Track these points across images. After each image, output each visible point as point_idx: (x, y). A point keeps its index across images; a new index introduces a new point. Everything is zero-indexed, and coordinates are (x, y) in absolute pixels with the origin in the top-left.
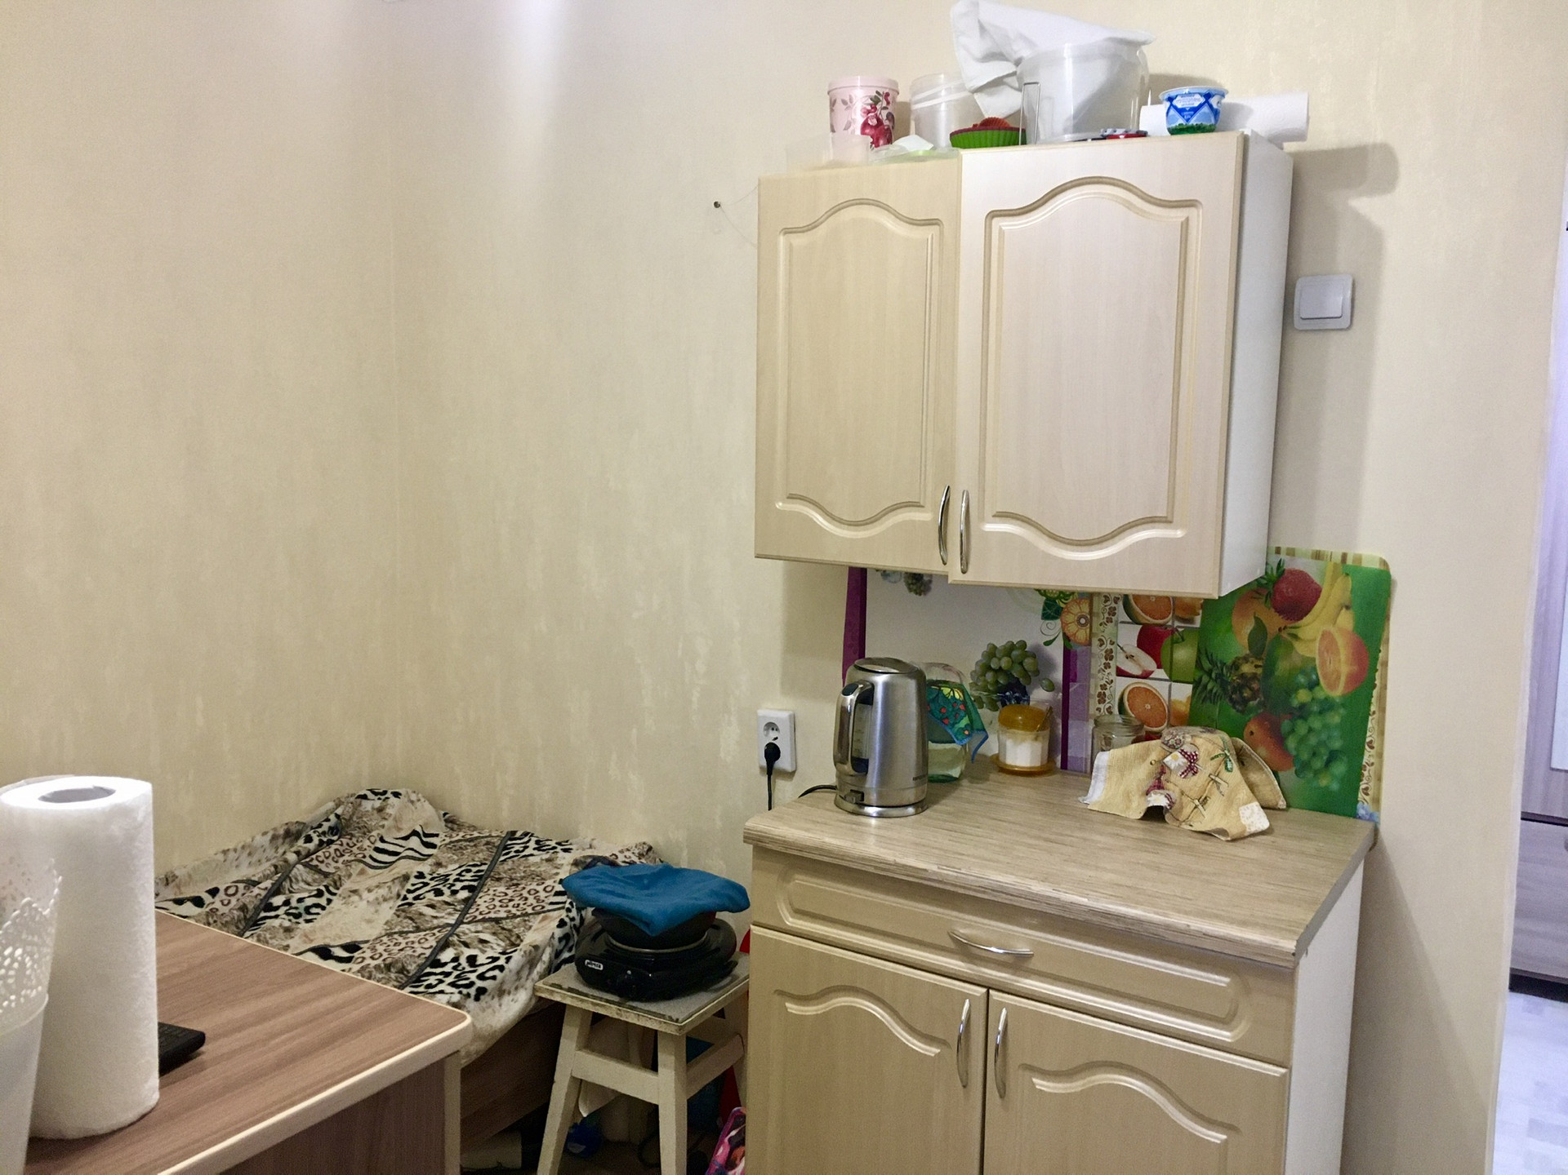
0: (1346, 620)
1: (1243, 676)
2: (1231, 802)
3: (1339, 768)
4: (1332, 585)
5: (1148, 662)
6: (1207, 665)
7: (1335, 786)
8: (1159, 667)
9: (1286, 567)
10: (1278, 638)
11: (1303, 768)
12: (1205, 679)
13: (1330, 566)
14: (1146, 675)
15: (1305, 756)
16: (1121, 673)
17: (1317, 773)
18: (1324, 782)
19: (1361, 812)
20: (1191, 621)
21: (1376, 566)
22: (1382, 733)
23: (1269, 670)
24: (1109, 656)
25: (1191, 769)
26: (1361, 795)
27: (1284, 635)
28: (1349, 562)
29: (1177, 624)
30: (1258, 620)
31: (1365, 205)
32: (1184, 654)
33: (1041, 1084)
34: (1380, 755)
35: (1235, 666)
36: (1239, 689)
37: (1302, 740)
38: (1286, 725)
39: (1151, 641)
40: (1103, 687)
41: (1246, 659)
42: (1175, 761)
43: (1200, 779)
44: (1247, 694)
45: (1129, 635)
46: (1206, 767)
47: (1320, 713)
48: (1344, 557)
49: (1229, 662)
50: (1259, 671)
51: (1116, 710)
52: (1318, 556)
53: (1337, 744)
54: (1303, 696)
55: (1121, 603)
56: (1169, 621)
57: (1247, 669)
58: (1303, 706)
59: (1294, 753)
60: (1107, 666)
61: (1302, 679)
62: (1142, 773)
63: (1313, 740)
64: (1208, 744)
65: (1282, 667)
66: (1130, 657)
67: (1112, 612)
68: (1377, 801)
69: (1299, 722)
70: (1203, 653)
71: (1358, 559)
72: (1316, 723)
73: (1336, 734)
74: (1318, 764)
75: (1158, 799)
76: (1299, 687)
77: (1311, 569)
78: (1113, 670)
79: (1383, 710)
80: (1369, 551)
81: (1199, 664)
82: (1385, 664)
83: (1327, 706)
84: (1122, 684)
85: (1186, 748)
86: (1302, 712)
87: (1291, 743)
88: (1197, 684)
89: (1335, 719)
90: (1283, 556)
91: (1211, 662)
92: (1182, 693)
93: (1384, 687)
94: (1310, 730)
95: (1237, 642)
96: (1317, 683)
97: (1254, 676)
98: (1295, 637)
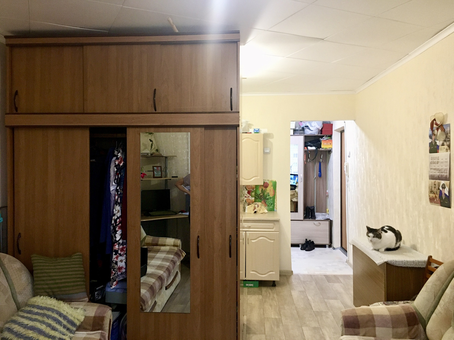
0: (272, 188)
1: (261, 196)
2: (263, 210)
3: (272, 205)
4: (270, 184)
5: (249, 195)
6: (256, 195)
7: (272, 208)
8: (250, 196)
9: (265, 182)
10: (264, 191)
11: (268, 206)
12: (256, 196)
13: (270, 181)
14: (249, 197)
15: (268, 204)
16: (245, 197)
17: (270, 206)
18: (271, 207)
19: (275, 210)
20: (254, 189)
21: (275, 181)
22: (276, 201)
23: (264, 194)
24: (244, 195)
25: (258, 207)
26: (275, 208)
27: (265, 190)
28: (272, 181)
29: (252, 190)
30: (262, 189)
31: (271, 140)
32: (253, 194)
33: (253, 241)
34: (276, 203)
35: (260, 194)
36: (261, 197)
37: (268, 203)
38: (266, 201)
39: (249, 192)
40: (243, 199)
41: (261, 193)
42: (256, 206)
43: (259, 208)
44: (261, 198)
45: (246, 192)
46: (260, 206)
47: (270, 199)
48: (271, 180)
49: (259, 194)
50: (263, 195)
51: (245, 202)
52: (268, 180)
53: (272, 202)
54: (268, 197)
55: (245, 188)
56: (251, 190)
57: (261, 195)
58: (268, 198)
59: (267, 204)
60: (244, 196)
61: (268, 195)
62: (253, 208)
63: (269, 202)
64: (259, 203)
65: (265, 194)
66: (246, 195)
67: (244, 189)
68: (276, 209)
69: (268, 200)
70: (256, 193)
71: (273, 180)
72: (269, 200)
73: (272, 201)
74: (270, 205)
75: (255, 210)
76: (267, 196)
77: (268, 182)
78: (244, 197)
79: (276, 198)
80: (274, 179)
81: (255, 195)
82: (276, 192)
83: (271, 198)
84: (246, 198)
85: (257, 204)
86: (268, 199)
87: (267, 203)
88: (255, 197)
89: (271, 199)
90: (264, 181)
91: (257, 194)
92: (253, 198)
93: (276, 195)
94: (269, 201)
95: (259, 192)
96: (269, 195)
97: (262, 195)
98: (266, 190)
